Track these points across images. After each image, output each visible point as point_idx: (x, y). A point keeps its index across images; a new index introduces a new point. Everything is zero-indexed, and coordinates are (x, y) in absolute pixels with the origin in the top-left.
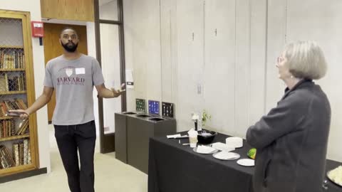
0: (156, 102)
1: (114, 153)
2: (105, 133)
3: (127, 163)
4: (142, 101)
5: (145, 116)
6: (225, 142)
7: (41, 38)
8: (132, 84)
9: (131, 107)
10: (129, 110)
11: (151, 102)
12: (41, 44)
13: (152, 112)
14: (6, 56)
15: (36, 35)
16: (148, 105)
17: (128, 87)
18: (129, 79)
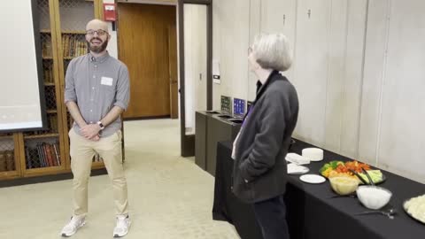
0: (242, 101)
1: (194, 158)
2: (187, 133)
3: (206, 170)
4: (227, 98)
5: (228, 117)
6: (300, 154)
7: (113, 23)
8: (219, 77)
9: (217, 106)
10: (214, 109)
11: (236, 101)
12: (114, 29)
13: (237, 113)
14: (78, 43)
15: (108, 19)
16: (233, 104)
17: (215, 81)
18: (215, 72)
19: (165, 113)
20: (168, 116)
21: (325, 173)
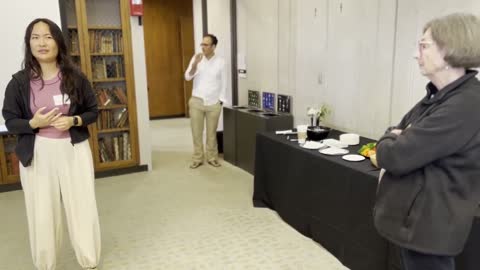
0: (271, 94)
3: (236, 165)
4: (254, 93)
5: (258, 111)
6: (338, 139)
7: (140, 18)
8: (245, 72)
9: (243, 100)
10: (240, 105)
11: (266, 95)
12: (140, 24)
13: (266, 106)
14: (103, 39)
15: (136, 13)
16: (262, 98)
17: (240, 75)
18: (241, 66)
19: (179, 112)
20: (183, 115)
21: (364, 153)
